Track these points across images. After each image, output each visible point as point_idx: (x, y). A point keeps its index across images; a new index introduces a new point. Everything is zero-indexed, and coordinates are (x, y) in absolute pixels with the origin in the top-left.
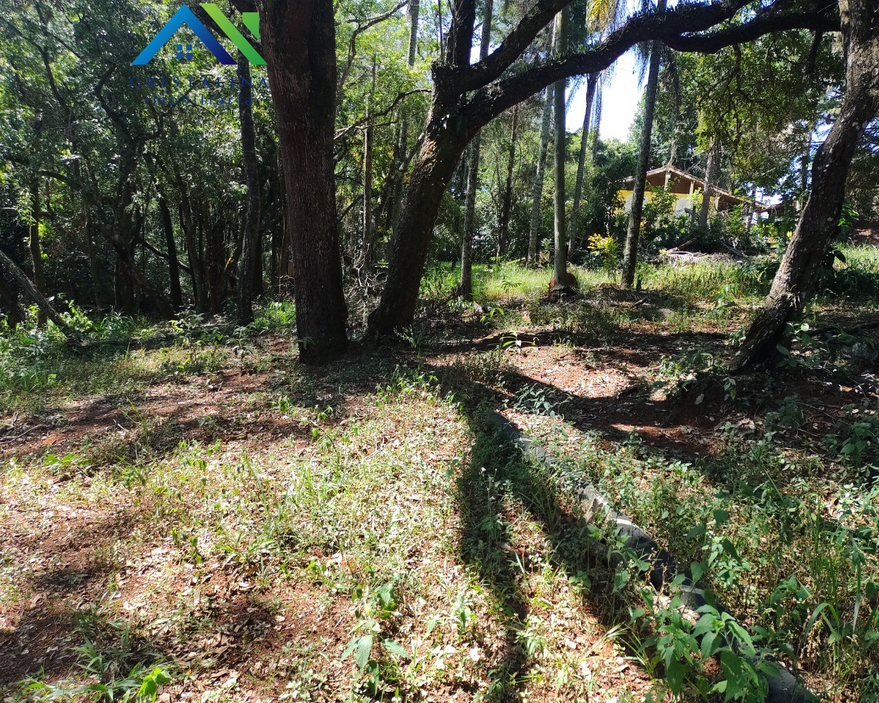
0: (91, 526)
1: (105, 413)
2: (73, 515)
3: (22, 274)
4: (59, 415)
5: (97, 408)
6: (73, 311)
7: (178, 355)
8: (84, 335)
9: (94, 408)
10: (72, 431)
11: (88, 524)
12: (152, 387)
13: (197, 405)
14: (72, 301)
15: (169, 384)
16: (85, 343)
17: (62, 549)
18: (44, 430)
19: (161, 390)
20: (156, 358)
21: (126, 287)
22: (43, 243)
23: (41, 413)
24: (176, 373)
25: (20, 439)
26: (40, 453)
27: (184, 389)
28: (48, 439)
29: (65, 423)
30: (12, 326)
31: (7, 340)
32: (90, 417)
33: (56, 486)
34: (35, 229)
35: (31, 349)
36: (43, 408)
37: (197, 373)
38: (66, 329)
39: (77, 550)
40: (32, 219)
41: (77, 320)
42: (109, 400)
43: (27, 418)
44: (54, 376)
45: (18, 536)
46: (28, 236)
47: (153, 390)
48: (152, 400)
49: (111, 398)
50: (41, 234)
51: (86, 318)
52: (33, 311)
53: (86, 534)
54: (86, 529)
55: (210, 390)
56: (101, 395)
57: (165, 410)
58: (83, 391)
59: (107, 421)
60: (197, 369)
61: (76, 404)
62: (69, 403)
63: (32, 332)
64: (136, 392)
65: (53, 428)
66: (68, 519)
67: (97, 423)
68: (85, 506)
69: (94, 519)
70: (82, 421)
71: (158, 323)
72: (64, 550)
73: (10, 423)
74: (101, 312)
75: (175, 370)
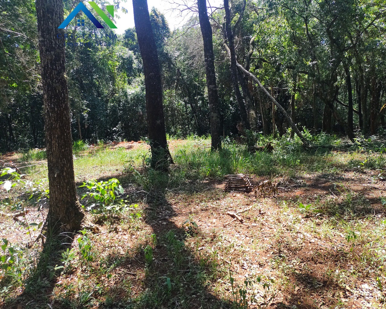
0: (322, 251)
1: (323, 183)
2: (313, 241)
3: (288, 115)
4: (301, 181)
5: (319, 180)
6: (305, 130)
7: (356, 156)
8: (311, 142)
9: (317, 180)
10: (308, 190)
11: (321, 249)
12: (345, 172)
13: (375, 188)
14: (305, 126)
15: (355, 172)
16: (310, 146)
17: (308, 260)
18: (296, 187)
19: (351, 175)
20: (346, 157)
21: (328, 121)
22: (296, 102)
23: (294, 178)
24: (359, 167)
25: (286, 190)
26: (295, 199)
27: (364, 176)
28: (298, 192)
29: (305, 185)
30: (281, 136)
31: (279, 142)
32: (316, 185)
33: (303, 220)
34: (294, 96)
35: (289, 147)
36: (294, 175)
37: (370, 168)
38: (303, 139)
39: (316, 263)
40: (293, 92)
41: (306, 135)
42: (324, 176)
43: (288, 179)
44: (299, 161)
45: (287, 244)
46: (291, 99)
47: (345, 174)
48: (347, 180)
49: (325, 175)
50: (296, 98)
51: (310, 134)
52: (289, 130)
53: (320, 255)
54: (319, 251)
55: (381, 180)
56: (319, 173)
57: (355, 188)
58: (311, 170)
59: (324, 188)
60: (371, 165)
61: (308, 176)
62: (306, 175)
63: (288, 139)
64: (337, 174)
65: (300, 187)
66: (310, 242)
67: (319, 188)
68: (319, 237)
69: (323, 247)
70: (312, 185)
71: (341, 138)
72: (309, 261)
73: (281, 180)
74: (316, 131)
75: (358, 165)
